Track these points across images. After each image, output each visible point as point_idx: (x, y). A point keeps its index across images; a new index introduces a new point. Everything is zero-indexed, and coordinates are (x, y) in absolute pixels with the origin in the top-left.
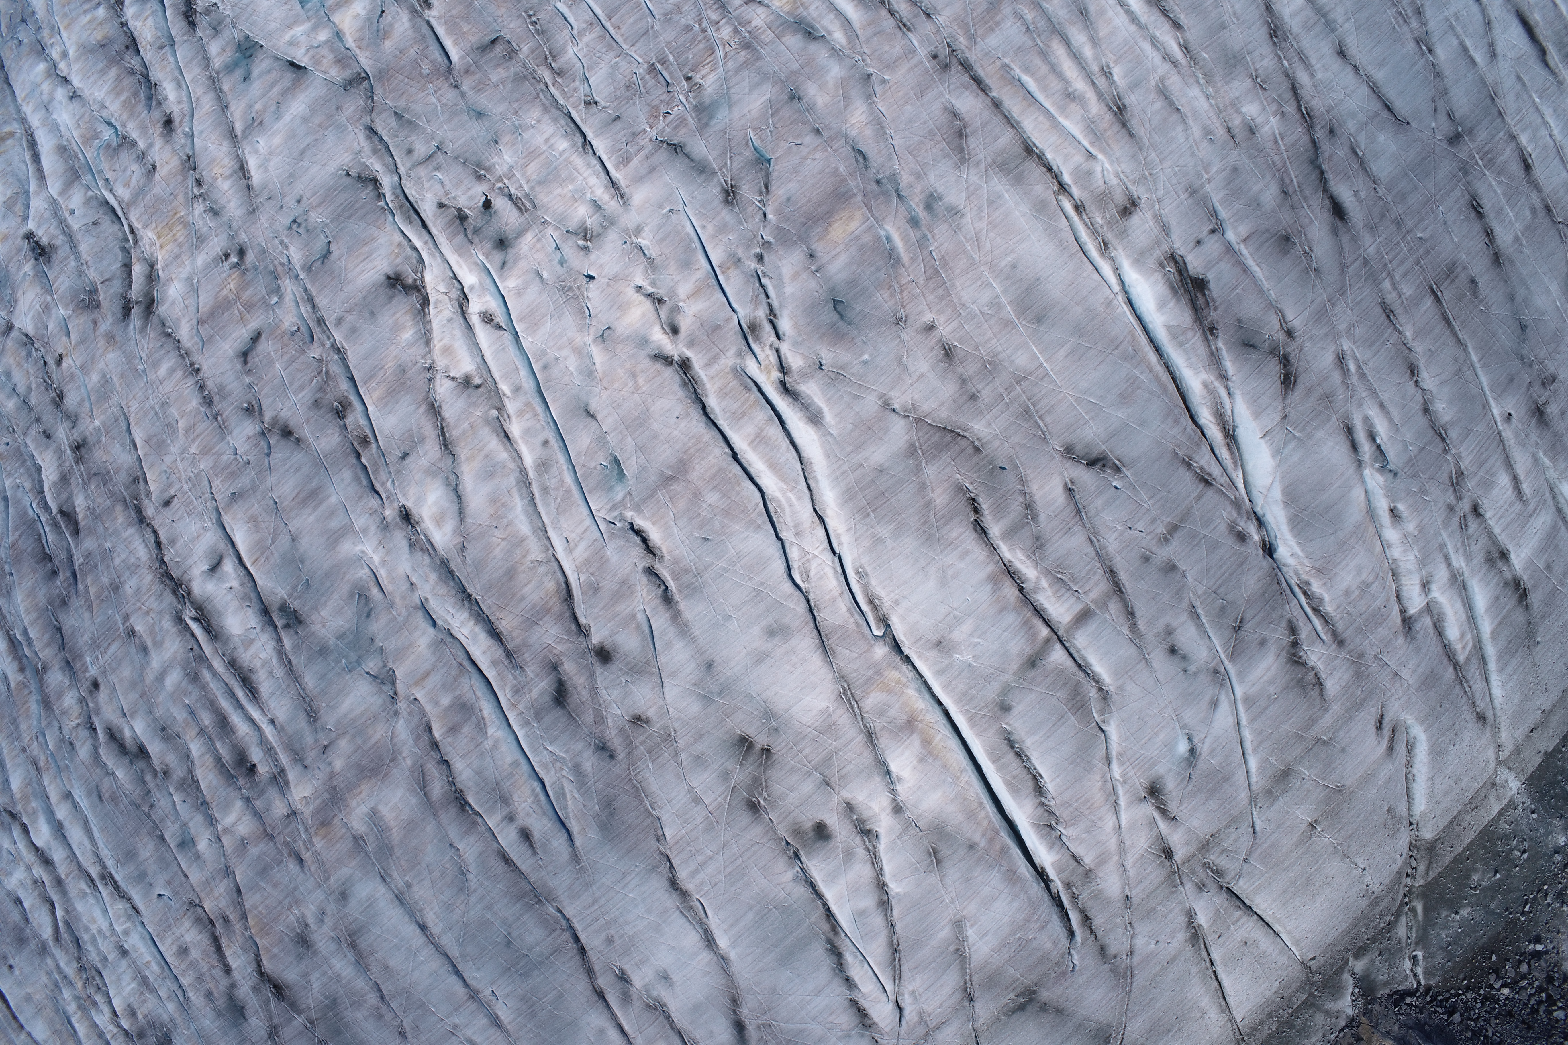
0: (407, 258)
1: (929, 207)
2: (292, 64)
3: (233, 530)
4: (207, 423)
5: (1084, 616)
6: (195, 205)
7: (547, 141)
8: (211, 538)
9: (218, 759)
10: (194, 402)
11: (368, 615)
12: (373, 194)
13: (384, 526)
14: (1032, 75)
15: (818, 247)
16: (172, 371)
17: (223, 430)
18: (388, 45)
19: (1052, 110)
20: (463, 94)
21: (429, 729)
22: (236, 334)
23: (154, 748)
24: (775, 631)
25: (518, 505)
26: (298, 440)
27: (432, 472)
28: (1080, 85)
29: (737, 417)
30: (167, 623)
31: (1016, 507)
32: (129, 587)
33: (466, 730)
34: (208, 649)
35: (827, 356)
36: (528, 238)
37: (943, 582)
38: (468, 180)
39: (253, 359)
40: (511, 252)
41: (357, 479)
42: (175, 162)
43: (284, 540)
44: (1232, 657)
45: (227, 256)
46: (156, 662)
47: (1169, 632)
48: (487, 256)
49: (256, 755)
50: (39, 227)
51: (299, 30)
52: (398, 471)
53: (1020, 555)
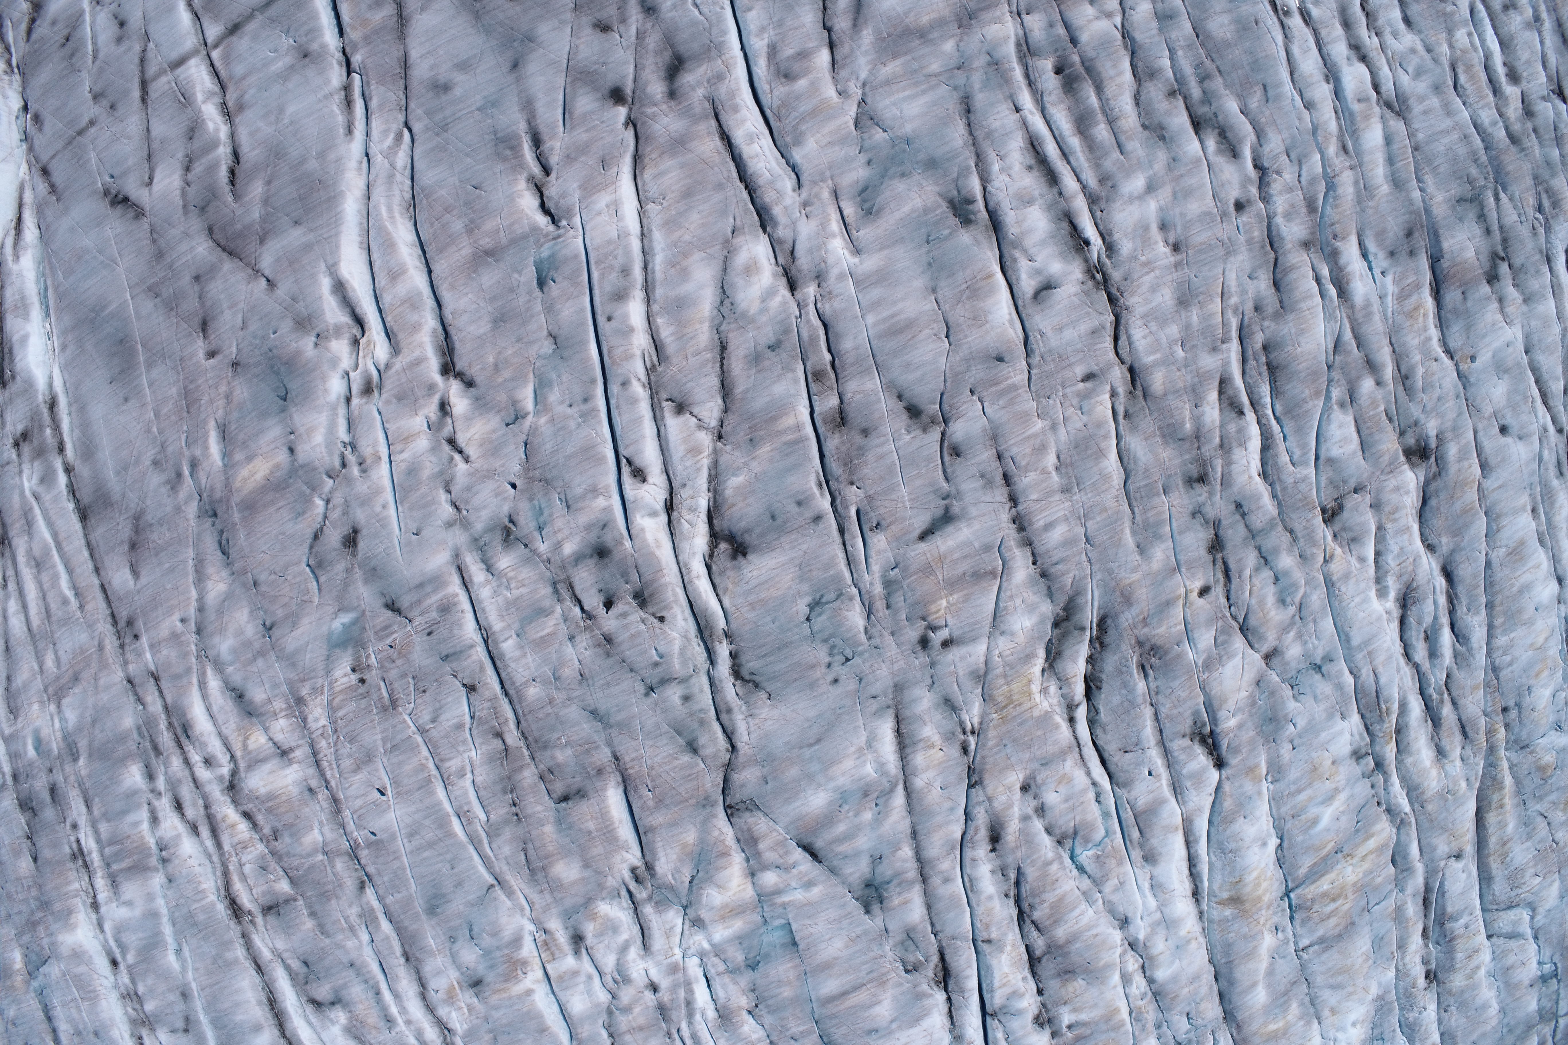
0: (722, 573)
1: (179, 475)
2: (814, 855)
3: (1011, 322)
4: (1014, 451)
5: (180, 62)
6: (976, 721)
7: (524, 655)
8: (1041, 321)
9: (1099, 89)
10: (1025, 481)
11: (865, 189)
12: (743, 659)
13: (819, 278)
14: (61, 593)
15: (282, 456)
16: (1048, 527)
17: (994, 437)
18: (690, 836)
19: (54, 552)
20: (609, 744)
21: (834, 62)
22: (951, 543)
23: (1180, 120)
24: (442, 88)
25: (658, 262)
26: (900, 397)
27: (744, 320)
28: (27, 574)
29: (412, 302)
30: (1125, 247)
31: (198, 168)
32: (1166, 297)
33: (788, 51)
34: (1080, 205)
35: (307, 343)
36: (569, 549)
37: (281, 110)
38: (622, 637)
39: (936, 508)
40: (592, 537)
41: (838, 336)
42: (992, 785)
43: (946, 292)
44: (82, 13)
45: (946, 644)
46: (1152, 206)
47: (119, 40)
48: (620, 543)
49: (1050, 82)
50: (1204, 770)
51: (798, 896)
52: (787, 331)
53: (211, 126)
